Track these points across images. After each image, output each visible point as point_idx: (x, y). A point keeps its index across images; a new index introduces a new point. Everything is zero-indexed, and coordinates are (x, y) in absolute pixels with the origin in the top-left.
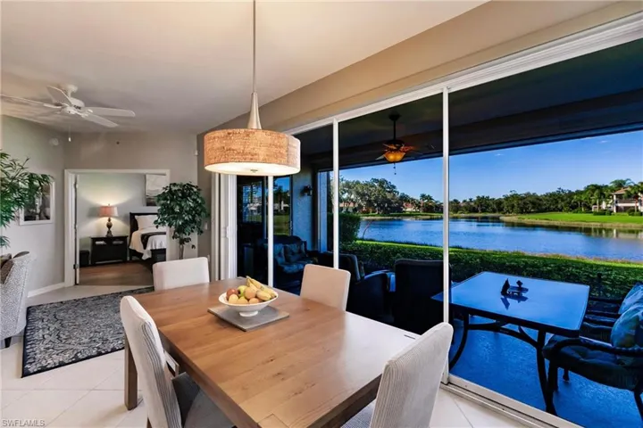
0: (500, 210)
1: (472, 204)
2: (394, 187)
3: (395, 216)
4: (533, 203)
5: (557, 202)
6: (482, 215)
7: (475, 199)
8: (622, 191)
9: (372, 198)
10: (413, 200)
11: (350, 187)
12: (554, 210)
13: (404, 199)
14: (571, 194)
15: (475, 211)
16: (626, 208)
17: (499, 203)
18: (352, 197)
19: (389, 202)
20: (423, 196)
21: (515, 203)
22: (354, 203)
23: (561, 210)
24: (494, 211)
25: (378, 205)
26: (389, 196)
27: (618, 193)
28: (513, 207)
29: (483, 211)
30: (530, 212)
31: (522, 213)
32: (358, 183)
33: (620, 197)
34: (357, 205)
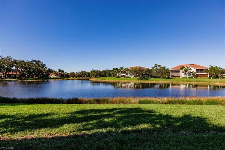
0: (89, 76)
1: (80, 74)
2: (45, 65)
3: (45, 79)
4: (99, 74)
5: (106, 74)
6: (83, 78)
7: (80, 72)
8: (122, 70)
9: (32, 70)
10: (54, 71)
11: (17, 63)
12: (105, 76)
13: (50, 71)
14: (109, 71)
15: (80, 76)
16: (123, 76)
17: (89, 73)
18: (19, 69)
19: (41, 72)
20: (59, 70)
21: (94, 73)
22: (20, 73)
23: (107, 76)
24: (87, 77)
25: (35, 74)
26: (42, 69)
27: (121, 71)
28: (93, 75)
29: (84, 77)
30: (98, 77)
31: (96, 77)
32: (22, 61)
33: (122, 72)
34: (21, 74)
